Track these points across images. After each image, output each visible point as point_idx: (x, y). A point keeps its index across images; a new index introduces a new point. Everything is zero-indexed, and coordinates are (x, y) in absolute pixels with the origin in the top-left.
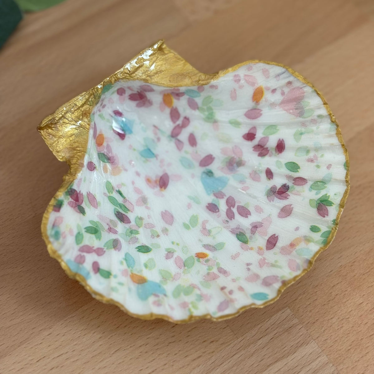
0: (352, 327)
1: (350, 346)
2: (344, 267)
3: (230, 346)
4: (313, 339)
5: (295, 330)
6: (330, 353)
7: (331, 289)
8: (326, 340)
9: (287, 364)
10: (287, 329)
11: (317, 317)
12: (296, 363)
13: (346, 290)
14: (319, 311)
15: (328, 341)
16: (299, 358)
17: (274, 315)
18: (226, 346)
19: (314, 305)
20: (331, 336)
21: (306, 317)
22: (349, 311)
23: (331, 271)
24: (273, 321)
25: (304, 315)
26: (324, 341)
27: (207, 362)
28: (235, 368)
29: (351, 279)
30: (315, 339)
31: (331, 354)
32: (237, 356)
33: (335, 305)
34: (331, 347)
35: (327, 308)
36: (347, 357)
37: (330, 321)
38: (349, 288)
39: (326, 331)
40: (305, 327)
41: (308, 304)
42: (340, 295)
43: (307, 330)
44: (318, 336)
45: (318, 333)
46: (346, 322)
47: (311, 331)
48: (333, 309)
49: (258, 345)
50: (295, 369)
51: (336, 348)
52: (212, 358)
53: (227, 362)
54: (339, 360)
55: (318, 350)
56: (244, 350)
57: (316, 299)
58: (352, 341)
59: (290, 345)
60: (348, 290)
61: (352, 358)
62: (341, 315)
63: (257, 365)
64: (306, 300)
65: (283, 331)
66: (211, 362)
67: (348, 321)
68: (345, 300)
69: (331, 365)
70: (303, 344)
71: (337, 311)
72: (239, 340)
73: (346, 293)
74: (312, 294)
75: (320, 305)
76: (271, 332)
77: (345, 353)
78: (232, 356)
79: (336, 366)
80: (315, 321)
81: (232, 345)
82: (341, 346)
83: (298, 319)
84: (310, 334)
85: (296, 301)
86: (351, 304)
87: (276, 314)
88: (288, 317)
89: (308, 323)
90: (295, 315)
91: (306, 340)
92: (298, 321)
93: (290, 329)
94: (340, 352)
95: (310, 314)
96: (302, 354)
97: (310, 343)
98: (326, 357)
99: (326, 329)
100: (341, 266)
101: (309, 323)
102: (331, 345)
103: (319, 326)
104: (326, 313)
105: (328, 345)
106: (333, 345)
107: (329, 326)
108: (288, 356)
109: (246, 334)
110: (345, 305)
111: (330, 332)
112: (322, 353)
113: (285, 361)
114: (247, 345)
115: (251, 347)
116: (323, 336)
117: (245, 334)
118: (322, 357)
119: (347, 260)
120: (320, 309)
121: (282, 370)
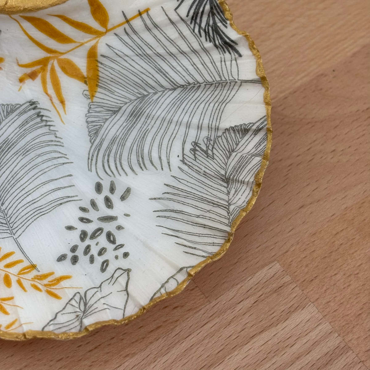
0: (363, 285)
1: (361, 309)
2: (350, 209)
3: (200, 313)
4: (311, 302)
5: (286, 290)
6: (334, 319)
7: (333, 237)
8: (328, 302)
9: (277, 335)
10: (275, 289)
11: (315, 273)
12: (288, 333)
13: (354, 239)
14: (318, 266)
15: (332, 304)
16: (293, 326)
17: (257, 272)
18: (195, 313)
19: (312, 258)
20: (335, 297)
21: (301, 273)
22: (358, 264)
23: (333, 215)
24: (257, 280)
25: (298, 272)
26: (326, 304)
27: (169, 335)
28: (206, 341)
29: (360, 224)
30: (314, 302)
31: (335, 321)
32: (209, 325)
33: (339, 257)
34: (335, 311)
35: (329, 261)
36: (357, 325)
37: (333, 278)
38: (357, 235)
39: (327, 291)
40: (300, 286)
41: (303, 257)
42: (346, 245)
43: (303, 290)
44: (317, 298)
45: (317, 293)
46: (355, 279)
47: (308, 291)
48: (337, 263)
49: (237, 310)
50: (287, 341)
51: (342, 313)
52: (176, 328)
53: (195, 334)
54: (346, 328)
55: (317, 316)
56: (219, 317)
57: (314, 251)
58: (362, 304)
59: (280, 309)
60: (356, 238)
61: (364, 325)
62: (348, 270)
63: (236, 337)
64: (301, 252)
65: (271, 292)
66: (174, 334)
67: (358, 277)
68: (353, 251)
69: (337, 335)
70: (298, 308)
71: (341, 266)
72: (211, 304)
73: (354, 242)
74: (309, 244)
75: (319, 258)
76: (254, 294)
77: (354, 320)
78: (202, 326)
79: (344, 336)
80: (313, 279)
81: (202, 312)
82: (349, 310)
83: (290, 276)
84: (306, 296)
85: (287, 254)
86: (361, 256)
87: (261, 271)
88: (276, 274)
89: (304, 280)
90: (286, 271)
91: (301, 303)
92: (290, 279)
93: (280, 289)
94: (348, 318)
95: (306, 270)
96: (297, 321)
97: (307, 306)
98: (329, 325)
99: (329, 288)
100: (345, 209)
101: (306, 281)
102: (335, 309)
103: (318, 285)
104: (327, 268)
105: (331, 309)
106: (337, 308)
107: (333, 284)
108: (278, 324)
109: (222, 297)
110: (353, 257)
111: (334, 292)
112: (324, 319)
113: (273, 331)
114: (222, 311)
115: (228, 313)
116: (324, 297)
117: (220, 296)
118: (323, 324)
119: (354, 201)
120: (319, 262)
121: (269, 342)
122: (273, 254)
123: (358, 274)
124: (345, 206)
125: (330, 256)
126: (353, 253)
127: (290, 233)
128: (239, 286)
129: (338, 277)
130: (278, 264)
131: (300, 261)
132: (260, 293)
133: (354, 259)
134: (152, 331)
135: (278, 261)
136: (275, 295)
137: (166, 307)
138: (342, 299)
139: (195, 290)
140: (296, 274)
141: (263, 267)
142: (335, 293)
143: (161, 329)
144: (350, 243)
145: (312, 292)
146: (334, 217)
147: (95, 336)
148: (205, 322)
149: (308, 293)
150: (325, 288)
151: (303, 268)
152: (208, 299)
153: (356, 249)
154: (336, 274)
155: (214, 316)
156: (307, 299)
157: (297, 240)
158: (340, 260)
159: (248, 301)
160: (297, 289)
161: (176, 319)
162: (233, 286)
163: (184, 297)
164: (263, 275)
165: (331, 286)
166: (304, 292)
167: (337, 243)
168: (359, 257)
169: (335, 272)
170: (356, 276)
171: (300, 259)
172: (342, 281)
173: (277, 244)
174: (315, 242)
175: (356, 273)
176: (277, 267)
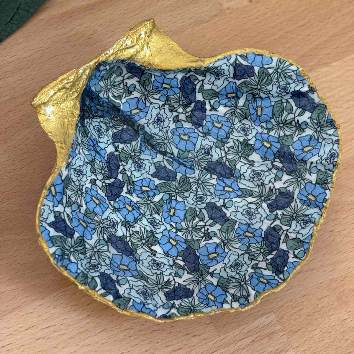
122: (272, 307)
123: (330, 332)
124: (331, 277)
125: (313, 315)
126: (330, 316)
127: (287, 292)
128: (243, 327)
129: (316, 332)
130: (274, 315)
131: (291, 315)
132: (257, 335)
133: (330, 320)
134: (175, 351)
135: (275, 313)
136: (267, 339)
137: (187, 334)
138: (315, 349)
139: (211, 325)
140: (286, 325)
141: (263, 315)
142: (311, 344)
143: (182, 350)
144: (329, 307)
145: (294, 341)
146: (322, 284)
147: (135, 347)
148: (214, 350)
149: (292, 341)
150: (304, 339)
151: (292, 321)
152: (219, 333)
153: (333, 313)
154: (314, 330)
155: (221, 347)
156: (290, 346)
157: (292, 298)
158: (320, 319)
159: (247, 340)
160: (284, 336)
161: (193, 344)
162: (239, 326)
163: (201, 329)
164: (262, 321)
165: (309, 338)
166: (289, 340)
167: (320, 306)
168: (334, 320)
169: (315, 328)
170: (329, 333)
171: (290, 314)
172: (318, 335)
173: (276, 299)
174: (304, 302)
175: (329, 331)
176: (272, 317)
